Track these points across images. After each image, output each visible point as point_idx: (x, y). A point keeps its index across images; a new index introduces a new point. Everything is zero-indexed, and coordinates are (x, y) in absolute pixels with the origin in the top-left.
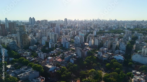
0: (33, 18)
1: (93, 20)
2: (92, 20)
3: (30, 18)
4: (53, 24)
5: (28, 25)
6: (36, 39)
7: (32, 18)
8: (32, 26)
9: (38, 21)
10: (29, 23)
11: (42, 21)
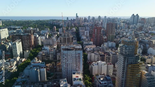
0: (137, 15)
3: (133, 15)
5: (128, 24)
7: (135, 15)
9: (143, 18)
10: (130, 22)
11: (148, 19)
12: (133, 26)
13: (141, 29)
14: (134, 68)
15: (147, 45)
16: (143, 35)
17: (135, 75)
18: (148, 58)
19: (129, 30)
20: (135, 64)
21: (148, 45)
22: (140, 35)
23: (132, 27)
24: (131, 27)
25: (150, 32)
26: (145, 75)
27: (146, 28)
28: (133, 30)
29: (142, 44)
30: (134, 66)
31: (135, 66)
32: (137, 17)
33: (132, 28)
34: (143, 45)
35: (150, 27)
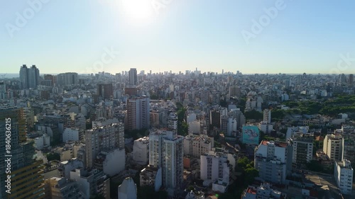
0: (34, 67)
1: (187, 73)
2: (185, 74)
3: (24, 66)
4: (105, 85)
5: (16, 87)
6: (85, 180)
7: (29, 67)
8: (33, 94)
9: (48, 75)
10: (19, 84)
11: (60, 75)
12: (27, 92)
13: (46, 95)
14: (23, 177)
15: (59, 124)
16: (51, 106)
17: (32, 194)
18: (63, 150)
19: (18, 101)
20: (25, 166)
21: (62, 124)
22: (45, 107)
23: (25, 92)
24: (22, 94)
25: (65, 99)
26: (57, 186)
27: (56, 94)
28: (27, 100)
29: (50, 125)
30: (23, 172)
31: (25, 171)
32: (34, 71)
33: (25, 95)
34: (51, 127)
35: (66, 92)
